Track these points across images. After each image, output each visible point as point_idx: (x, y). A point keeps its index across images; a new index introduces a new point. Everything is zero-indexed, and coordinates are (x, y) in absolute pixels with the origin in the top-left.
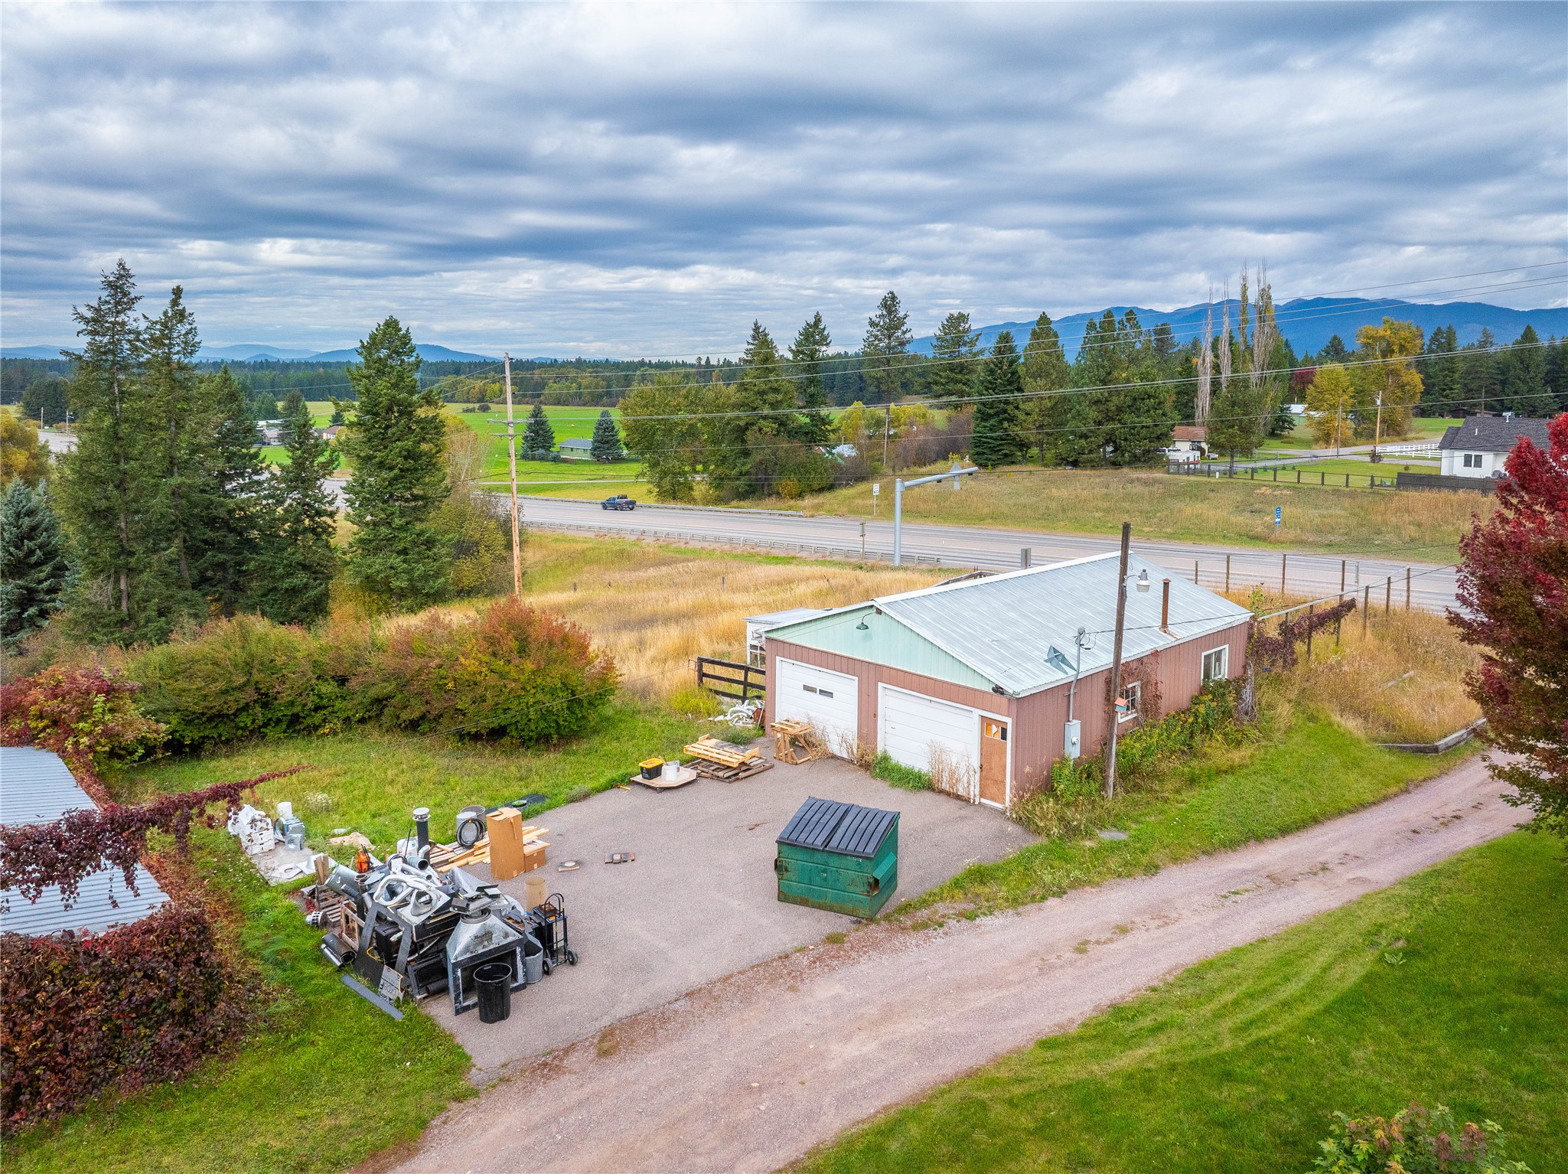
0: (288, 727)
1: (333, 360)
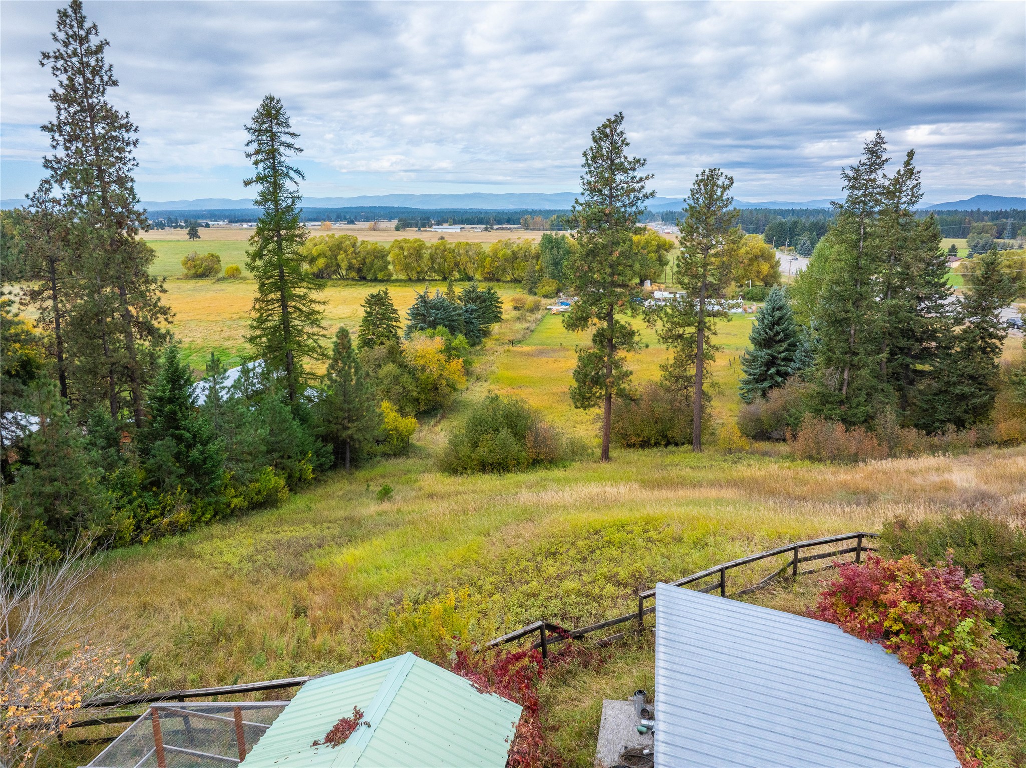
1: (945, 209)
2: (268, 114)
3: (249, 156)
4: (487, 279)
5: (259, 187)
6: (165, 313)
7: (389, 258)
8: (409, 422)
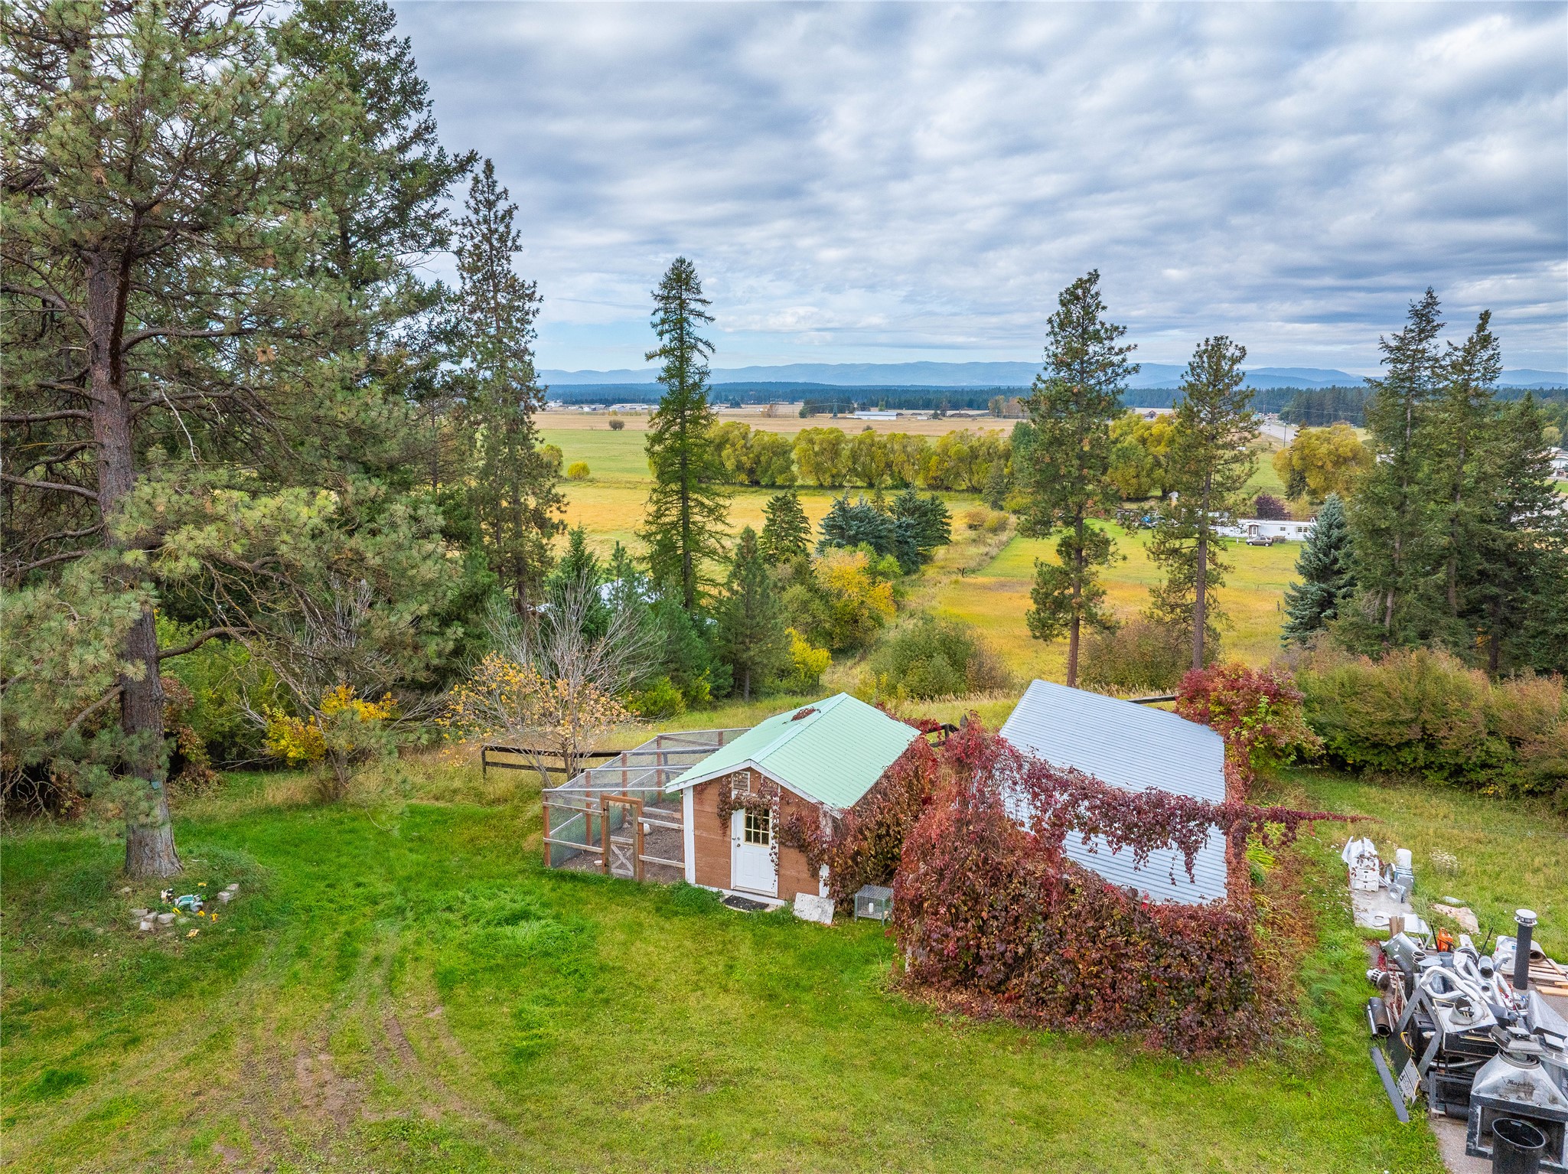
0: (1451, 775)
2: (678, 279)
3: (654, 326)
4: (931, 487)
5: (663, 362)
6: (558, 501)
7: (793, 456)
8: (821, 655)
